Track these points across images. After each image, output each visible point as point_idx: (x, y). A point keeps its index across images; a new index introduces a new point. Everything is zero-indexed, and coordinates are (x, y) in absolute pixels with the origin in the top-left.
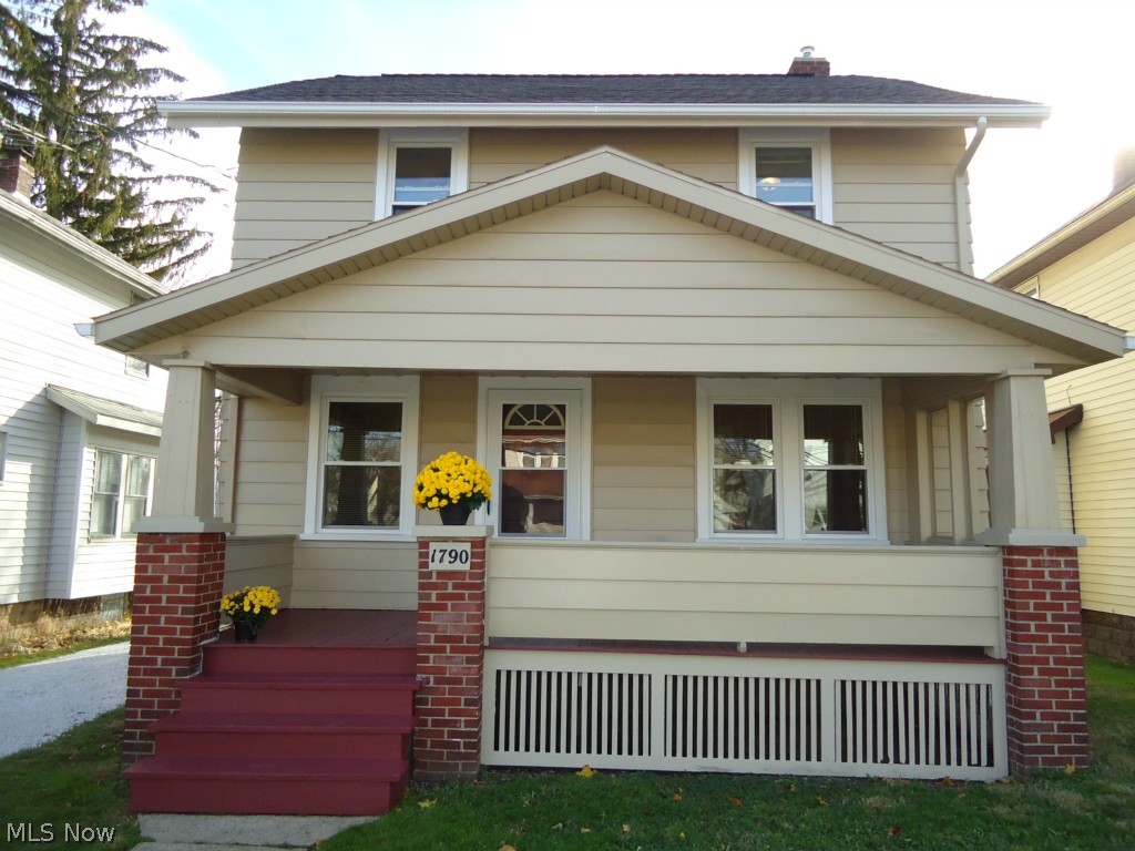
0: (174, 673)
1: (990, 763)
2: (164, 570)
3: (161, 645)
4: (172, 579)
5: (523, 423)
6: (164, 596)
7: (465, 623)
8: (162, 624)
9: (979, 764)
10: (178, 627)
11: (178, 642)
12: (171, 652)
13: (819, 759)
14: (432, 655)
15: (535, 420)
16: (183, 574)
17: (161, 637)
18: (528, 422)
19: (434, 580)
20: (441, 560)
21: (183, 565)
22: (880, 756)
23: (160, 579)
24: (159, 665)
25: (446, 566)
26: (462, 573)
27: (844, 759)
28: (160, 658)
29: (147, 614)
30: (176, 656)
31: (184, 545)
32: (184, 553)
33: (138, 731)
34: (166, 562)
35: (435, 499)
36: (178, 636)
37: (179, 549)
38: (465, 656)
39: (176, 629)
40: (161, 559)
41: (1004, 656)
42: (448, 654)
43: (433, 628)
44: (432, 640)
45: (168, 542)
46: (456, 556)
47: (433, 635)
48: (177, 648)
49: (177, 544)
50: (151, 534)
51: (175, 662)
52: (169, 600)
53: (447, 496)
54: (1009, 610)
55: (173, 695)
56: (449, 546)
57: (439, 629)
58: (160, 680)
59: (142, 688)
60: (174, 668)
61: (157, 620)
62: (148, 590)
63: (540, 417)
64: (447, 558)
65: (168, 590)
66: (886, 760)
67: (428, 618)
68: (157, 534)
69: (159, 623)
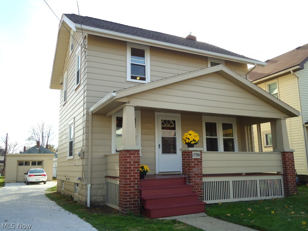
0: (136, 187)
1: (282, 195)
2: (132, 160)
3: (132, 180)
4: (134, 162)
5: (164, 125)
6: (132, 167)
7: (199, 170)
8: (132, 174)
9: (280, 195)
10: (136, 175)
11: (136, 179)
12: (135, 181)
13: (257, 197)
14: (193, 178)
15: (167, 124)
16: (136, 161)
17: (132, 178)
18: (165, 125)
19: (193, 160)
20: (195, 156)
21: (136, 158)
22: (266, 195)
23: (131, 162)
24: (132, 185)
25: (196, 157)
26: (198, 159)
27: (261, 196)
28: (132, 183)
29: (128, 172)
30: (136, 182)
31: (136, 153)
32: (136, 155)
33: (128, 203)
34: (132, 158)
35: (193, 141)
36: (136, 177)
37: (135, 154)
38: (200, 178)
39: (135, 175)
40: (131, 157)
41: (283, 173)
42: (196, 178)
43: (193, 172)
44: (193, 175)
45: (132, 152)
46: (197, 155)
47: (193, 174)
48: (136, 180)
49: (134, 153)
50: (128, 150)
51: (136, 184)
52: (134, 168)
53: (195, 141)
54: (284, 164)
55: (136, 193)
56: (196, 152)
57: (194, 172)
58: (133, 189)
59: (128, 192)
60: (136, 186)
61: (131, 173)
62: (128, 165)
63: (168, 123)
64: (196, 155)
65: (133, 165)
66: (267, 196)
67: (192, 170)
68: (129, 150)
69: (131, 174)
